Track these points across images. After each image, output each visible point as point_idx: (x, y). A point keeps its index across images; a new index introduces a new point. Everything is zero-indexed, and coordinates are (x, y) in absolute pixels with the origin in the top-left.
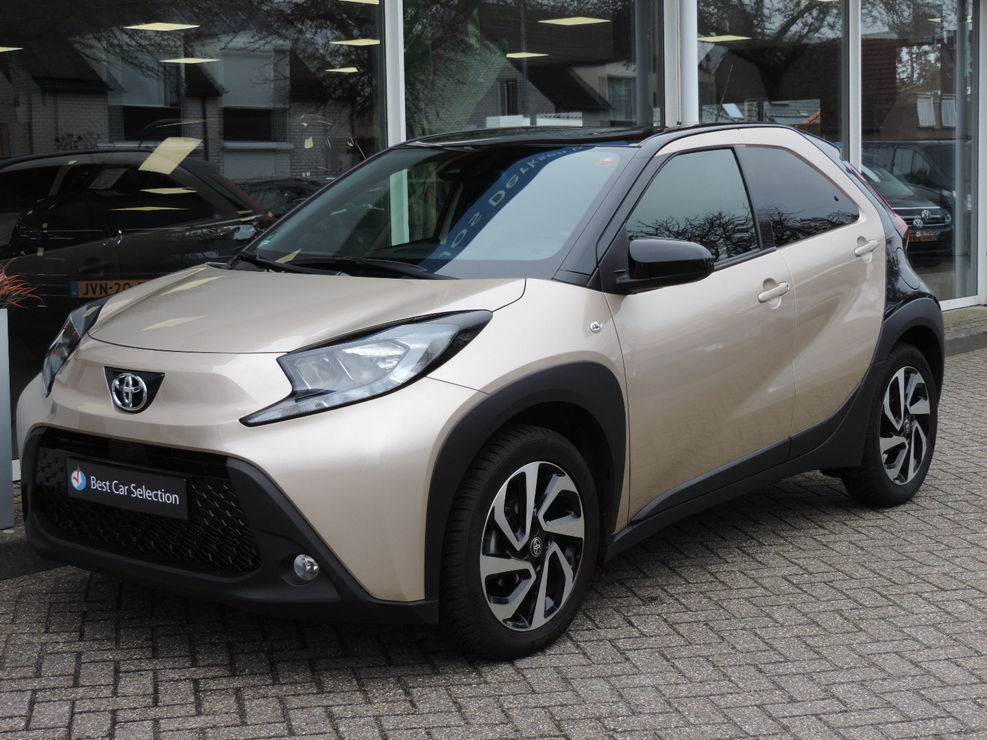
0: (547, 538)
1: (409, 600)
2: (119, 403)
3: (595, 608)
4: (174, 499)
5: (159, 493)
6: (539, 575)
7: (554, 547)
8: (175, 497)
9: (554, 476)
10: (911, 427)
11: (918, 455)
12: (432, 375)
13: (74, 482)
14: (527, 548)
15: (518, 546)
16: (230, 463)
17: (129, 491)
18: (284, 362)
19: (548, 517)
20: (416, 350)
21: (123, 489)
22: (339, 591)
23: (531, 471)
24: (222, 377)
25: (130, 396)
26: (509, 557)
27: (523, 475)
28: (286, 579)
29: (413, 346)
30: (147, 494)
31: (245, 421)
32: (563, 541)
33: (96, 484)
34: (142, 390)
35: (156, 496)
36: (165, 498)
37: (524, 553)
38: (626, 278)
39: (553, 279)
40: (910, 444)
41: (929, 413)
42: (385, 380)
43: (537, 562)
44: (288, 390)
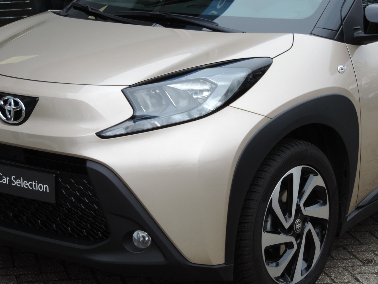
0: (305, 219)
1: (214, 264)
2: (4, 118)
3: (330, 267)
4: (45, 188)
5: (34, 183)
6: (299, 245)
7: (309, 226)
8: (46, 187)
9: (311, 175)
12: (233, 104)
14: (292, 227)
15: (287, 225)
16: (89, 165)
17: (10, 181)
18: (127, 92)
19: (306, 205)
20: (222, 86)
21: (5, 179)
22: (165, 256)
23: (296, 172)
25: (12, 112)
26: (279, 233)
27: (291, 176)
28: (127, 247)
29: (219, 84)
30: (24, 184)
31: (100, 135)
32: (316, 221)
34: (21, 109)
35: (31, 185)
36: (38, 187)
37: (290, 231)
38: (361, 33)
39: (311, 34)
42: (200, 108)
43: (298, 237)
44: (129, 113)
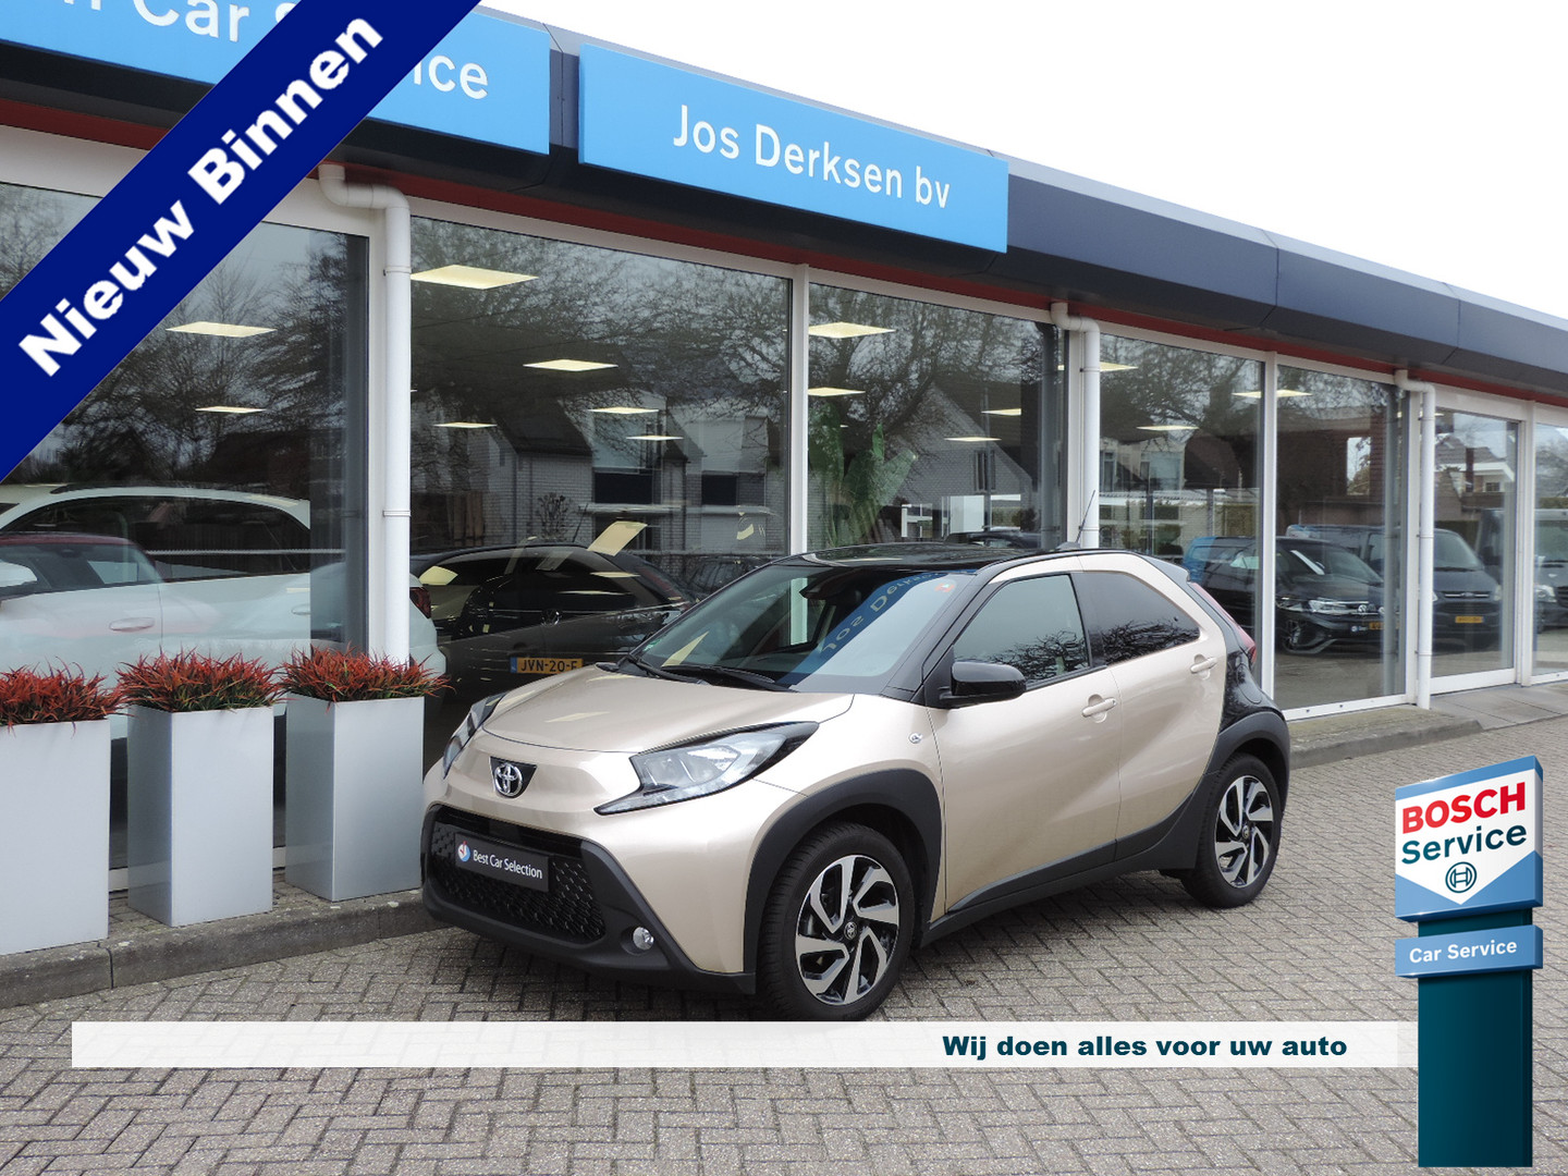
0: (861, 923)
1: (729, 972)
2: (499, 788)
3: (915, 988)
4: (537, 873)
5: (527, 868)
6: (853, 956)
7: (868, 932)
9: (870, 868)
10: (1251, 833)
11: (1258, 859)
12: (758, 777)
13: (460, 853)
14: (841, 931)
15: (833, 929)
16: (583, 846)
17: (503, 865)
18: (635, 760)
19: (862, 904)
20: (747, 756)
21: (498, 863)
22: (668, 960)
23: (847, 863)
24: (583, 771)
25: (509, 783)
26: (824, 939)
27: (839, 868)
28: (626, 947)
29: (743, 752)
30: (517, 868)
31: (597, 810)
32: (879, 927)
33: (478, 857)
34: (518, 780)
35: (524, 870)
36: (531, 873)
37: (839, 935)
38: (949, 695)
39: (881, 695)
40: (1249, 849)
41: (1271, 819)
42: (718, 780)
43: (851, 944)
44: (637, 785)
